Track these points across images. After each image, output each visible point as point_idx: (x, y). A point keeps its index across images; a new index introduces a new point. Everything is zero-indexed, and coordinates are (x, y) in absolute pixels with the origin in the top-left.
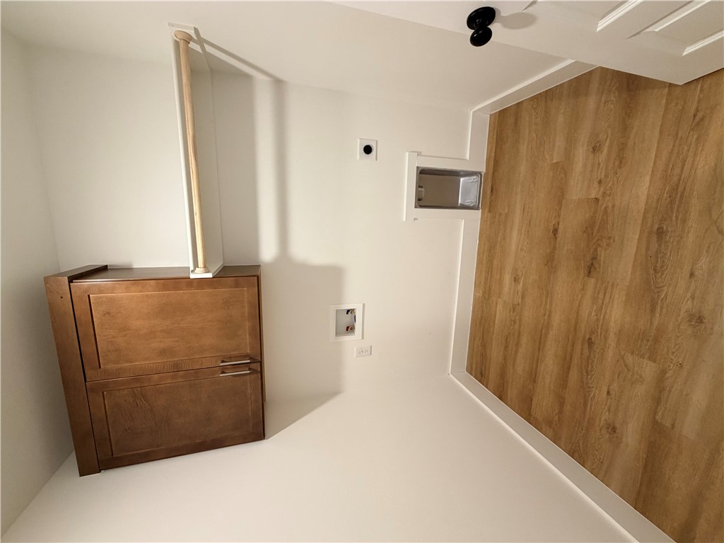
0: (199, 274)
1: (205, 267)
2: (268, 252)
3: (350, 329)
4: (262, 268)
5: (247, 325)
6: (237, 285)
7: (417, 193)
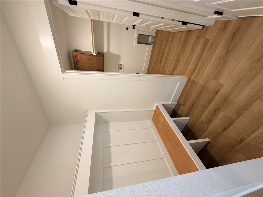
0: (94, 54)
1: (95, 53)
2: (105, 50)
3: (121, 68)
4: (104, 53)
5: (102, 64)
6: (100, 57)
7: (138, 39)
